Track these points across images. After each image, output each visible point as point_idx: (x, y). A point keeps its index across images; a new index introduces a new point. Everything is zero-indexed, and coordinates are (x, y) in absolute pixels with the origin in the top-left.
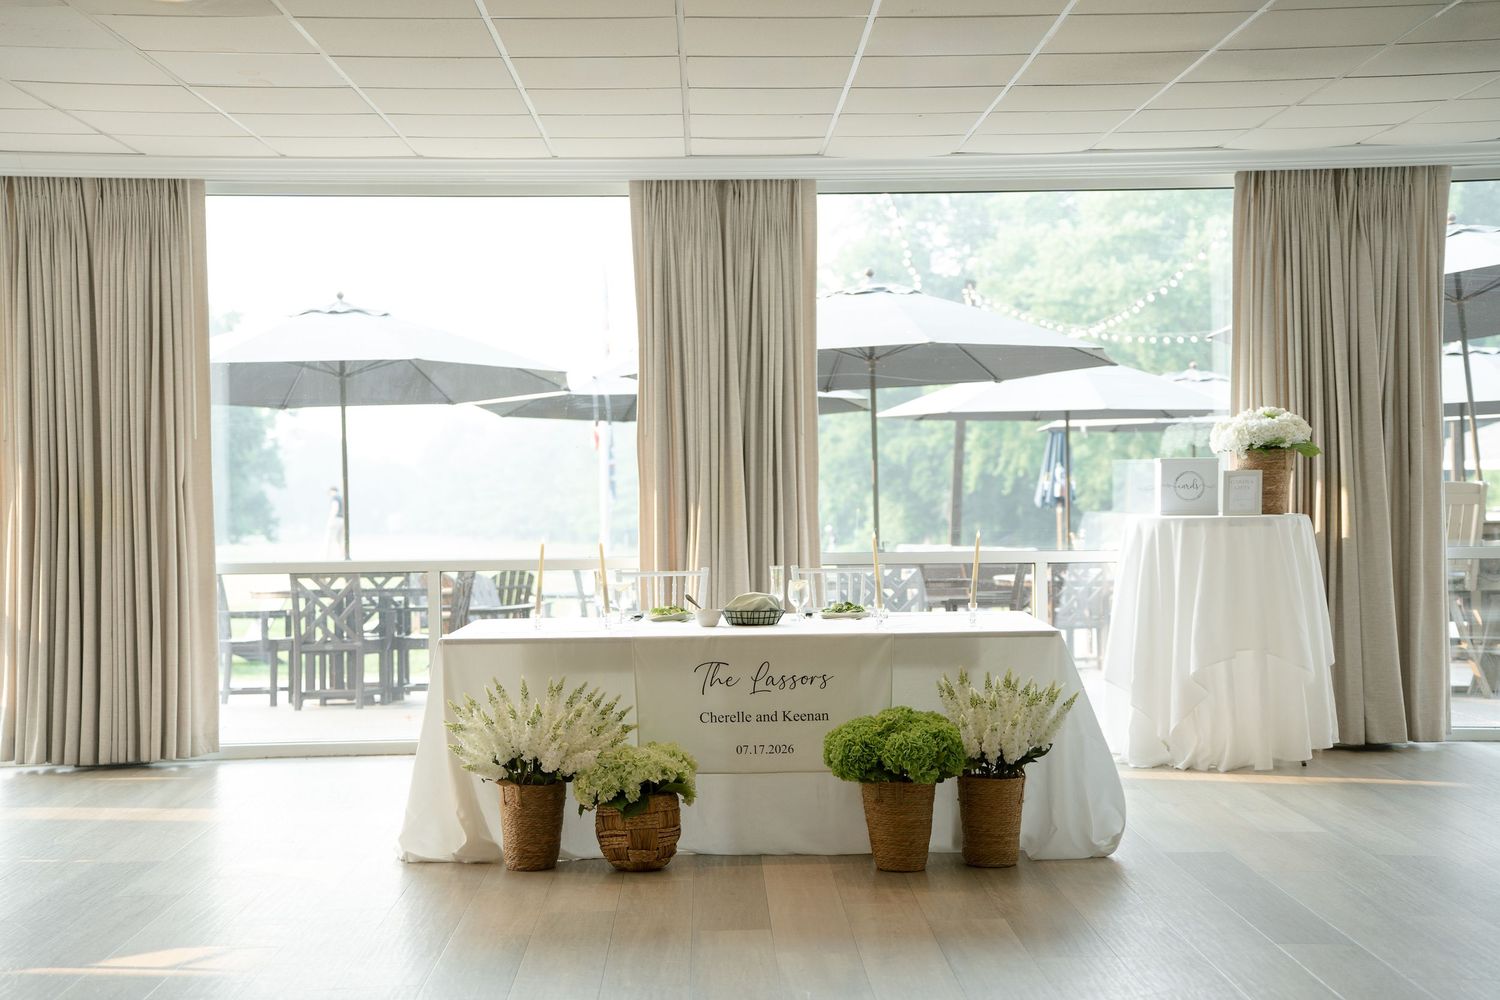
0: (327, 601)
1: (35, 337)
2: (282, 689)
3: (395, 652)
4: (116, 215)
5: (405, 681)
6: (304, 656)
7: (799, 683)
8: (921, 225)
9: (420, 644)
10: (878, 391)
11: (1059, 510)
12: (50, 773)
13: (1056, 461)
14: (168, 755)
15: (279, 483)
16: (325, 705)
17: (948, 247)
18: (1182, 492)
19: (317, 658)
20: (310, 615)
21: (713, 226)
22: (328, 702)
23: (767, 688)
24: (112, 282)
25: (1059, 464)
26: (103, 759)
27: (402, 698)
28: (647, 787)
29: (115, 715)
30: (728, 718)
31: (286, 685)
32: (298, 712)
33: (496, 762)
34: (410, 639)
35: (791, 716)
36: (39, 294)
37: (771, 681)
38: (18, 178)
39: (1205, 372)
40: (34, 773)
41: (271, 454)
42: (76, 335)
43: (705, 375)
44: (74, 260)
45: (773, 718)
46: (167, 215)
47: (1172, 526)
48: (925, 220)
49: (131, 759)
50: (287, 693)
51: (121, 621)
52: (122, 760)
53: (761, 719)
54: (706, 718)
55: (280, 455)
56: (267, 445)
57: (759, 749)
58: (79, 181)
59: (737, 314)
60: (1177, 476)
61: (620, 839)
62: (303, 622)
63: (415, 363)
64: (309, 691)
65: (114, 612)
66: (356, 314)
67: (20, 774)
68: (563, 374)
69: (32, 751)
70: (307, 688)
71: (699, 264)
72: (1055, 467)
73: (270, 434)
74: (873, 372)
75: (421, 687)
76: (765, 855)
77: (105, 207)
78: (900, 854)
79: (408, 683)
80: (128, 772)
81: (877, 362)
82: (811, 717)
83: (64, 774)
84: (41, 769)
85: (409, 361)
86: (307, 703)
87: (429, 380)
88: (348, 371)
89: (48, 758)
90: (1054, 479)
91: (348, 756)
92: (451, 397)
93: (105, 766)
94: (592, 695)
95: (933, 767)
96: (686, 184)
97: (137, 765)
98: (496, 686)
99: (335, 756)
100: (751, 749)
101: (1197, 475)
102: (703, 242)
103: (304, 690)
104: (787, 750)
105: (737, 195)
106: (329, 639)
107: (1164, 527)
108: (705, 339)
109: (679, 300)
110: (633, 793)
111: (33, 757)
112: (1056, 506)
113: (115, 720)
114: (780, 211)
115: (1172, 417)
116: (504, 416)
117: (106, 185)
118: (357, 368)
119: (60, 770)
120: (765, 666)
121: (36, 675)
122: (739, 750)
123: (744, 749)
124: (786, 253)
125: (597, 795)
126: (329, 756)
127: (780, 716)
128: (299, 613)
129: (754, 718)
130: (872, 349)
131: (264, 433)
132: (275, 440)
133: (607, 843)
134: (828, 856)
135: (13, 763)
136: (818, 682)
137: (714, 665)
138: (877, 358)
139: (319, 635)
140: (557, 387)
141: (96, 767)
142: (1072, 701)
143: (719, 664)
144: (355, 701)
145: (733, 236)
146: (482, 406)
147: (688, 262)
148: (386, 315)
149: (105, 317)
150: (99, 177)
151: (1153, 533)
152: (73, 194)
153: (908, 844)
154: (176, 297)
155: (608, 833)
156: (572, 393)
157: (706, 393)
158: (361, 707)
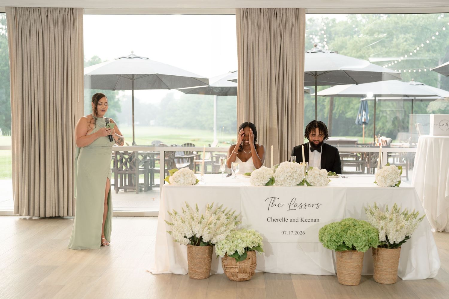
0: (127, 157)
1: (24, 65)
2: (112, 185)
3: (150, 174)
4: (52, 21)
5: (153, 183)
6: (119, 175)
7: (307, 206)
8: (311, 36)
9: (158, 172)
10: (318, 87)
11: (364, 126)
12: (31, 219)
13: (363, 110)
14: (69, 215)
15: (119, 111)
16: (126, 191)
17: (319, 43)
18: (441, 127)
19: (124, 175)
20: (121, 161)
21: (266, 25)
22: (127, 190)
23: (295, 208)
24: (51, 45)
25: (364, 111)
26: (48, 215)
27: (152, 189)
28: (247, 249)
29: (51, 200)
30: (279, 220)
31: (114, 183)
32: (117, 194)
33: (185, 237)
34: (154, 170)
35: (304, 220)
36: (26, 50)
37: (296, 205)
38: (19, 7)
39: (417, 82)
40: (25, 219)
41: (117, 102)
42: (38, 64)
43: (263, 81)
44: (37, 37)
45: (296, 220)
46: (70, 21)
47: (440, 141)
48: (312, 34)
49: (57, 215)
50: (114, 186)
51: (53, 167)
52: (54, 216)
53: (292, 220)
54: (270, 220)
55: (120, 103)
56: (116, 100)
57: (291, 233)
58: (40, 9)
59: (275, 58)
60: (440, 122)
61: (234, 269)
62: (119, 163)
63: (157, 75)
64: (121, 187)
65: (51, 163)
66: (138, 58)
67: (21, 219)
68: (207, 79)
69: (24, 212)
70: (120, 186)
71: (261, 39)
72: (363, 112)
73: (117, 97)
74: (316, 80)
75: (158, 186)
76: (291, 274)
77: (48, 19)
78: (350, 279)
79: (154, 184)
80: (56, 220)
81: (318, 77)
82: (312, 220)
83: (35, 219)
84: (28, 217)
85: (155, 74)
86: (120, 190)
87: (161, 81)
88: (135, 78)
89: (29, 214)
90: (362, 116)
91: (131, 216)
92: (169, 87)
93: (48, 217)
94: (224, 210)
95: (366, 245)
96: (257, 9)
97: (58, 218)
98: (186, 205)
99: (127, 216)
100: (288, 232)
101: (448, 120)
102: (263, 31)
103: (119, 186)
104: (302, 233)
105: (276, 14)
106: (127, 170)
107: (436, 140)
108: (263, 68)
109: (253, 53)
110: (241, 251)
111: (24, 214)
112: (363, 125)
113: (51, 201)
114: (292, 19)
115: (409, 97)
116: (186, 93)
117: (49, 10)
118: (138, 77)
119: (34, 218)
120: (294, 200)
121: (25, 185)
122: (283, 233)
123: (285, 232)
124: (293, 35)
125: (226, 252)
126: (125, 216)
127: (300, 220)
128: (117, 160)
129: (289, 220)
130: (316, 72)
131: (115, 96)
132: (118, 99)
133: (228, 270)
134: (318, 276)
135: (18, 215)
136: (315, 206)
137: (273, 199)
138: (318, 75)
139: (124, 168)
140: (206, 84)
141: (45, 218)
142: (423, 218)
143: (275, 198)
144: (136, 190)
145: (274, 29)
146: (179, 90)
147: (257, 38)
148: (147, 59)
149: (48, 58)
150: (47, 7)
151: (432, 143)
152: (38, 14)
153: (353, 275)
154: (73, 51)
155: (230, 266)
156: (210, 86)
157: (263, 87)
158: (138, 193)
